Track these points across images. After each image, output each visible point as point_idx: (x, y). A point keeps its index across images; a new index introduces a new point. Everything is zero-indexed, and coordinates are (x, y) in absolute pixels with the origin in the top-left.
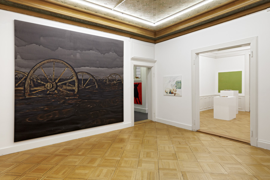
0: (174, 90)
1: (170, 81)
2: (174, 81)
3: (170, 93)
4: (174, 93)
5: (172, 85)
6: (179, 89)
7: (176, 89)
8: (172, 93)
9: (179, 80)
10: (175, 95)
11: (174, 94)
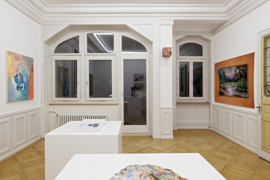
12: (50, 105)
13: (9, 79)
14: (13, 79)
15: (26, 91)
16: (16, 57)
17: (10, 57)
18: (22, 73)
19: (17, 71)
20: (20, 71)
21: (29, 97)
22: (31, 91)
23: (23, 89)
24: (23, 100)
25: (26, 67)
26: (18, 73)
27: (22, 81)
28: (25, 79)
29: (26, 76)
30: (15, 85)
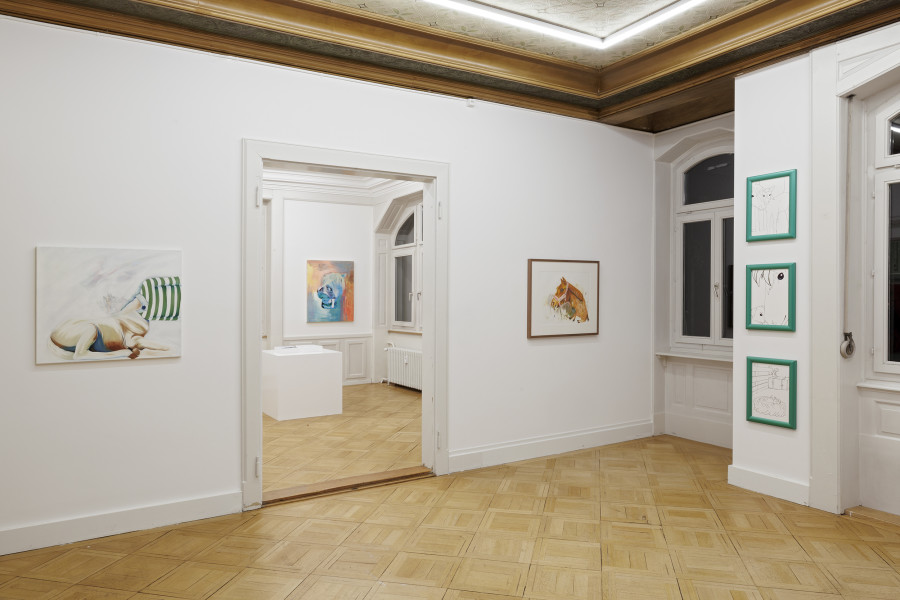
0: (125, 328)
1: (96, 279)
2: (129, 276)
3: (92, 348)
4: (130, 343)
5: (109, 299)
6: (164, 322)
7: (144, 324)
8: (115, 347)
9: (166, 272)
10: (133, 356)
11: (129, 353)
12: (389, 332)
13: (310, 294)
14: (315, 295)
15: (338, 309)
16: (321, 265)
17: (311, 268)
18: (331, 285)
19: (322, 283)
20: (328, 282)
21: (344, 317)
22: (348, 309)
23: (333, 306)
24: (332, 321)
25: (339, 276)
26: (324, 286)
27: (331, 295)
28: (336, 293)
29: (339, 288)
30: (319, 301)
